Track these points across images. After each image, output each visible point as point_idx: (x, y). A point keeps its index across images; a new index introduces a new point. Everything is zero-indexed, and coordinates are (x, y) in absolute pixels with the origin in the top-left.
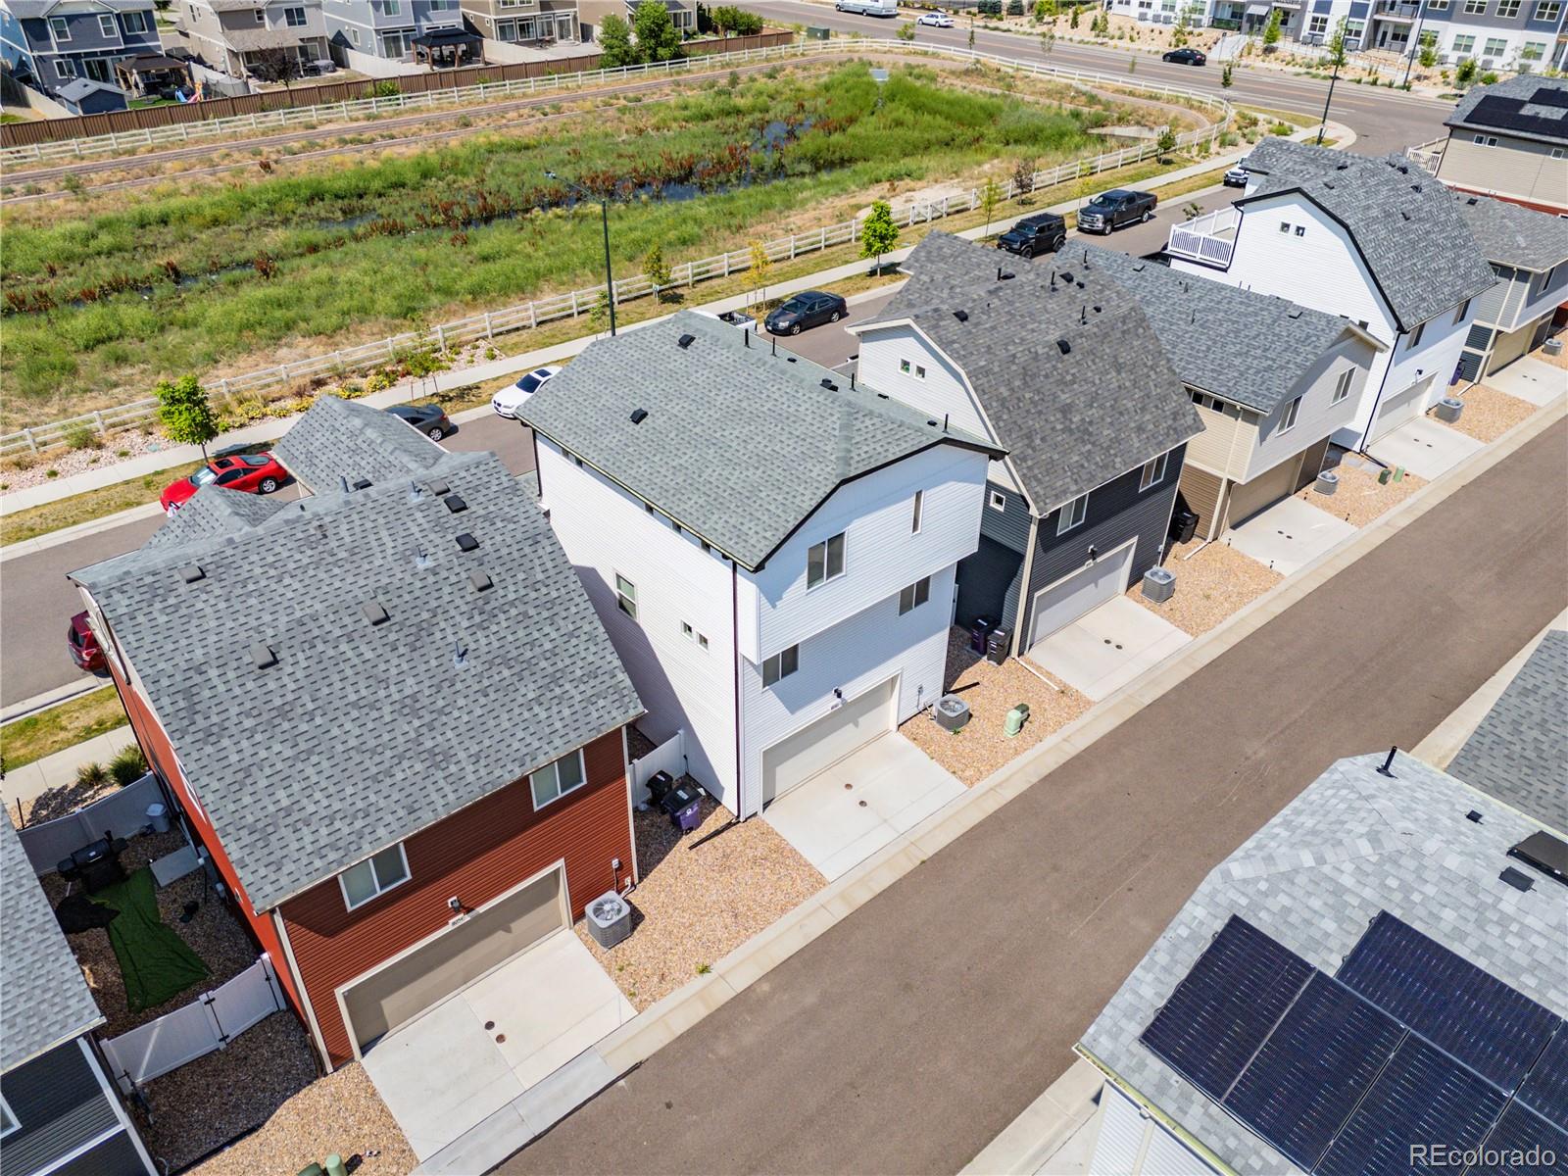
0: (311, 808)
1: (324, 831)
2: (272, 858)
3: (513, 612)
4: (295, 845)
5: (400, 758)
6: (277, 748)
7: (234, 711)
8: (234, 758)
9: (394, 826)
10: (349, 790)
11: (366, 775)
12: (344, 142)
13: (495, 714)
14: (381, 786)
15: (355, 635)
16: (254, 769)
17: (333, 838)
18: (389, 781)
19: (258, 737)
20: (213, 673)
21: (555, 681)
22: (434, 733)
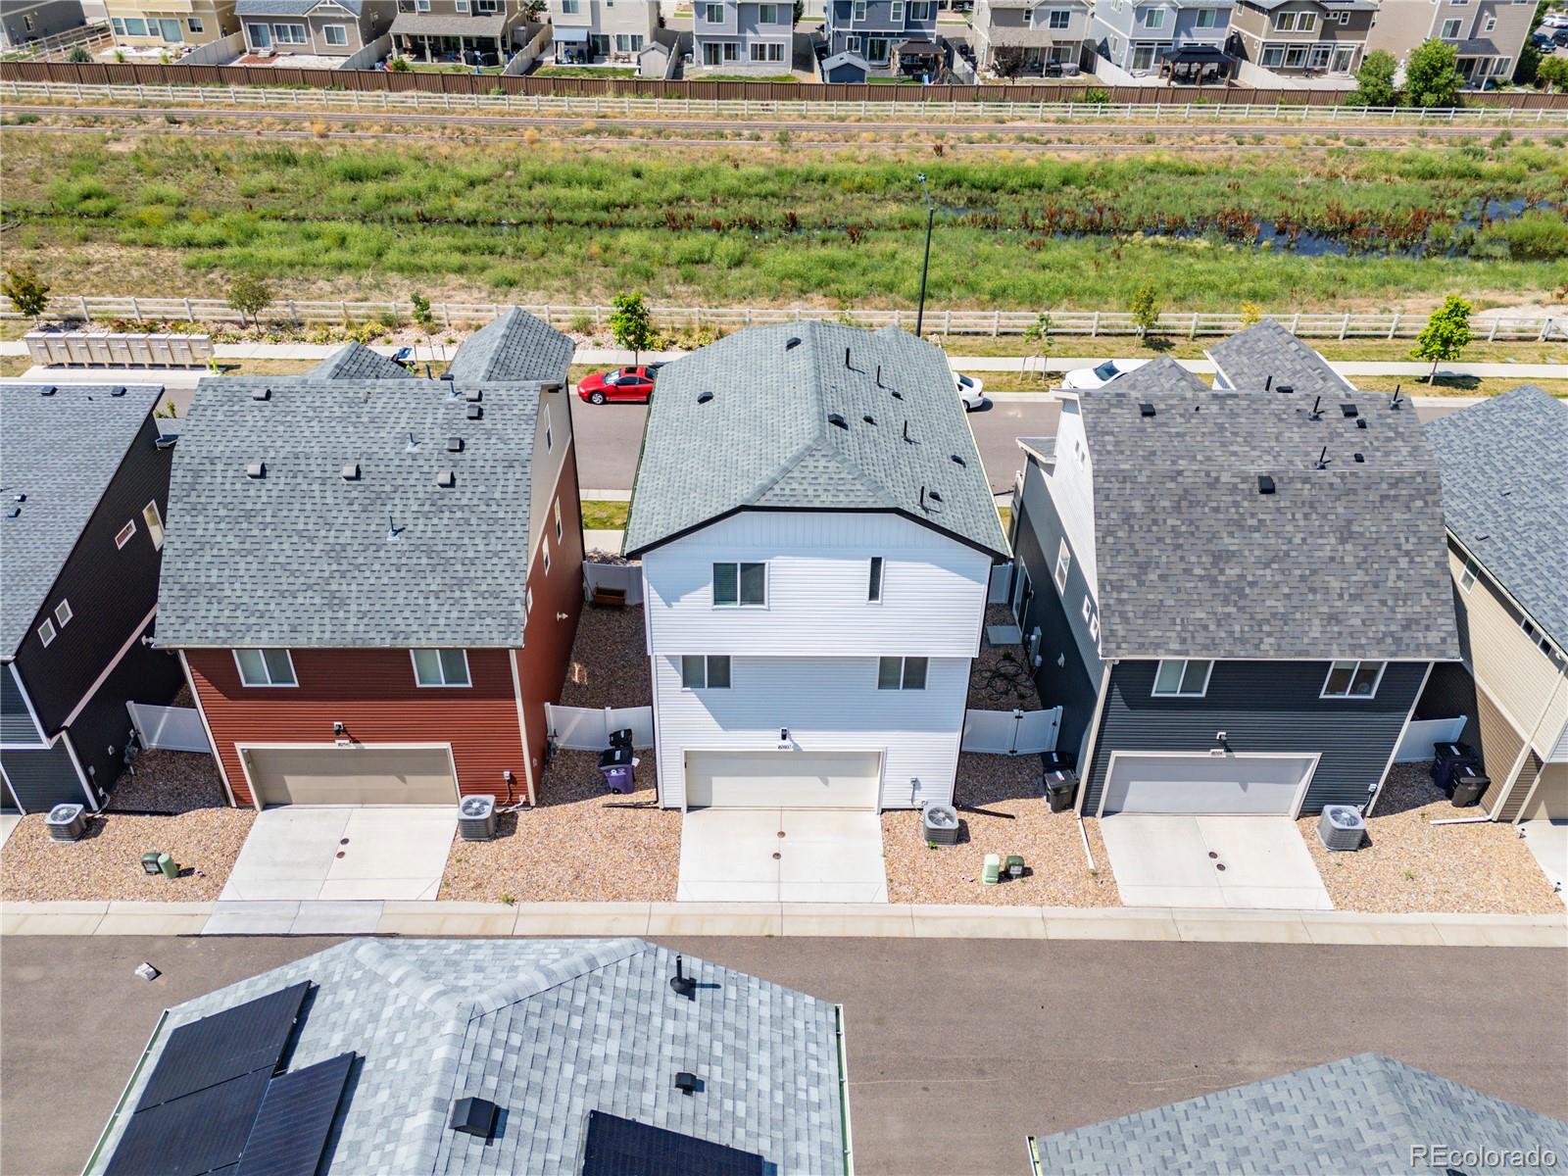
0: (228, 593)
1: (227, 613)
2: (184, 614)
3: (459, 514)
4: (203, 613)
5: (309, 587)
6: (230, 538)
7: (219, 499)
8: (200, 532)
9: (275, 635)
10: (260, 593)
11: (278, 587)
12: (1023, 139)
13: (396, 588)
14: (283, 601)
15: (329, 482)
16: (208, 546)
17: (230, 621)
18: (290, 600)
19: (222, 526)
20: (220, 467)
21: (460, 585)
22: (343, 581)
